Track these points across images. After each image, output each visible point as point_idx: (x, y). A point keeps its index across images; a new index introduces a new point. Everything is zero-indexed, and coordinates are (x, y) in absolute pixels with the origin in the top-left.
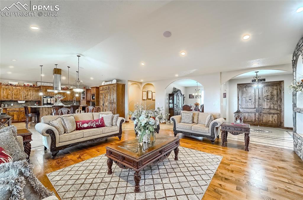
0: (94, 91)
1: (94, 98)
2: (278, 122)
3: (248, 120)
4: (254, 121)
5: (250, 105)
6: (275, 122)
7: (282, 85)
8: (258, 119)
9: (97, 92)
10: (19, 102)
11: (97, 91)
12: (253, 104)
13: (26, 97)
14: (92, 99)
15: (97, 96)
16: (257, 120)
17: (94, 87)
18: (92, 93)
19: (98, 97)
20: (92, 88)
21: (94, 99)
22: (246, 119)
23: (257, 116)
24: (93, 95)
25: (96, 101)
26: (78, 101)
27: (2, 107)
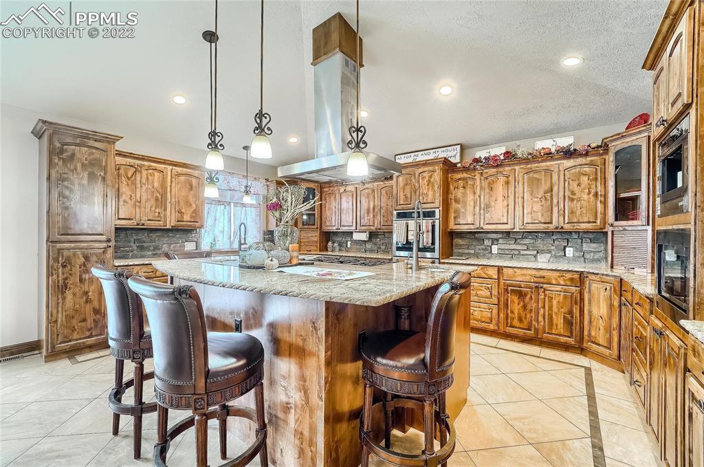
10: (357, 236)
26: (591, 236)
27: (329, 250)
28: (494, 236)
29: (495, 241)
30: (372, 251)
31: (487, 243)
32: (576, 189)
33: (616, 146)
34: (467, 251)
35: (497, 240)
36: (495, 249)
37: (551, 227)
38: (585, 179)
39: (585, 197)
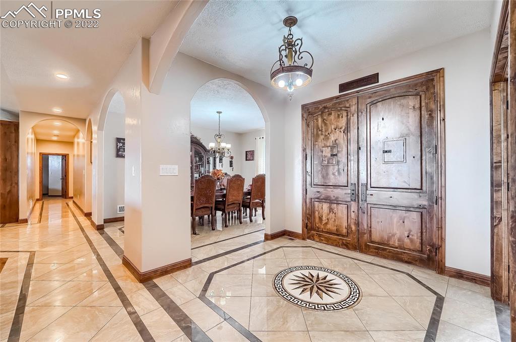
2: (422, 243)
3: (329, 226)
4: (345, 231)
5: (333, 174)
6: (412, 241)
7: (437, 89)
8: (358, 224)
12: (341, 171)
16: (353, 228)
22: (324, 222)
23: (353, 215)
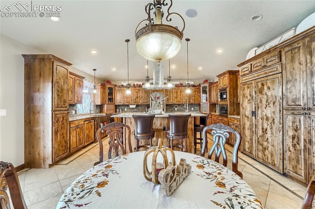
0: (225, 82)
1: (225, 96)
9: (232, 83)
10: (131, 106)
11: (231, 80)
13: (135, 100)
14: (219, 100)
15: (232, 93)
17: (224, 74)
18: (221, 86)
19: (234, 94)
20: (219, 76)
21: (226, 98)
24: (223, 92)
25: (230, 105)
26: (197, 105)
27: (117, 112)
28: (176, 105)
29: (176, 107)
30: (136, 112)
31: (174, 107)
32: (195, 94)
33: (202, 86)
34: (169, 110)
35: (177, 107)
36: (176, 109)
37: (190, 103)
38: (197, 92)
39: (197, 96)
